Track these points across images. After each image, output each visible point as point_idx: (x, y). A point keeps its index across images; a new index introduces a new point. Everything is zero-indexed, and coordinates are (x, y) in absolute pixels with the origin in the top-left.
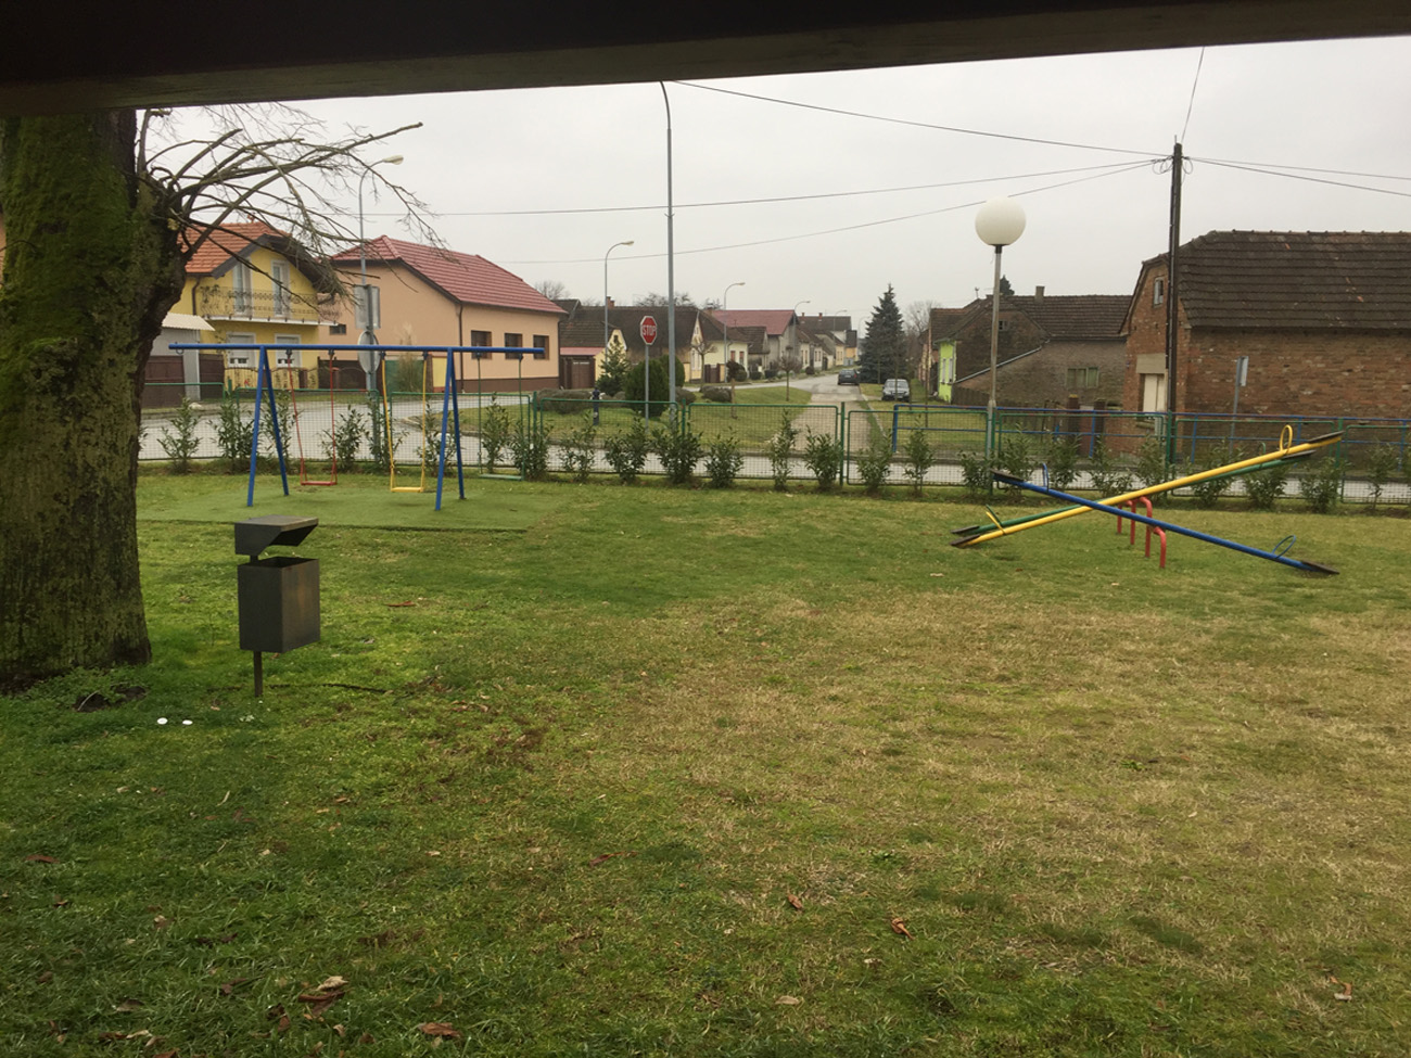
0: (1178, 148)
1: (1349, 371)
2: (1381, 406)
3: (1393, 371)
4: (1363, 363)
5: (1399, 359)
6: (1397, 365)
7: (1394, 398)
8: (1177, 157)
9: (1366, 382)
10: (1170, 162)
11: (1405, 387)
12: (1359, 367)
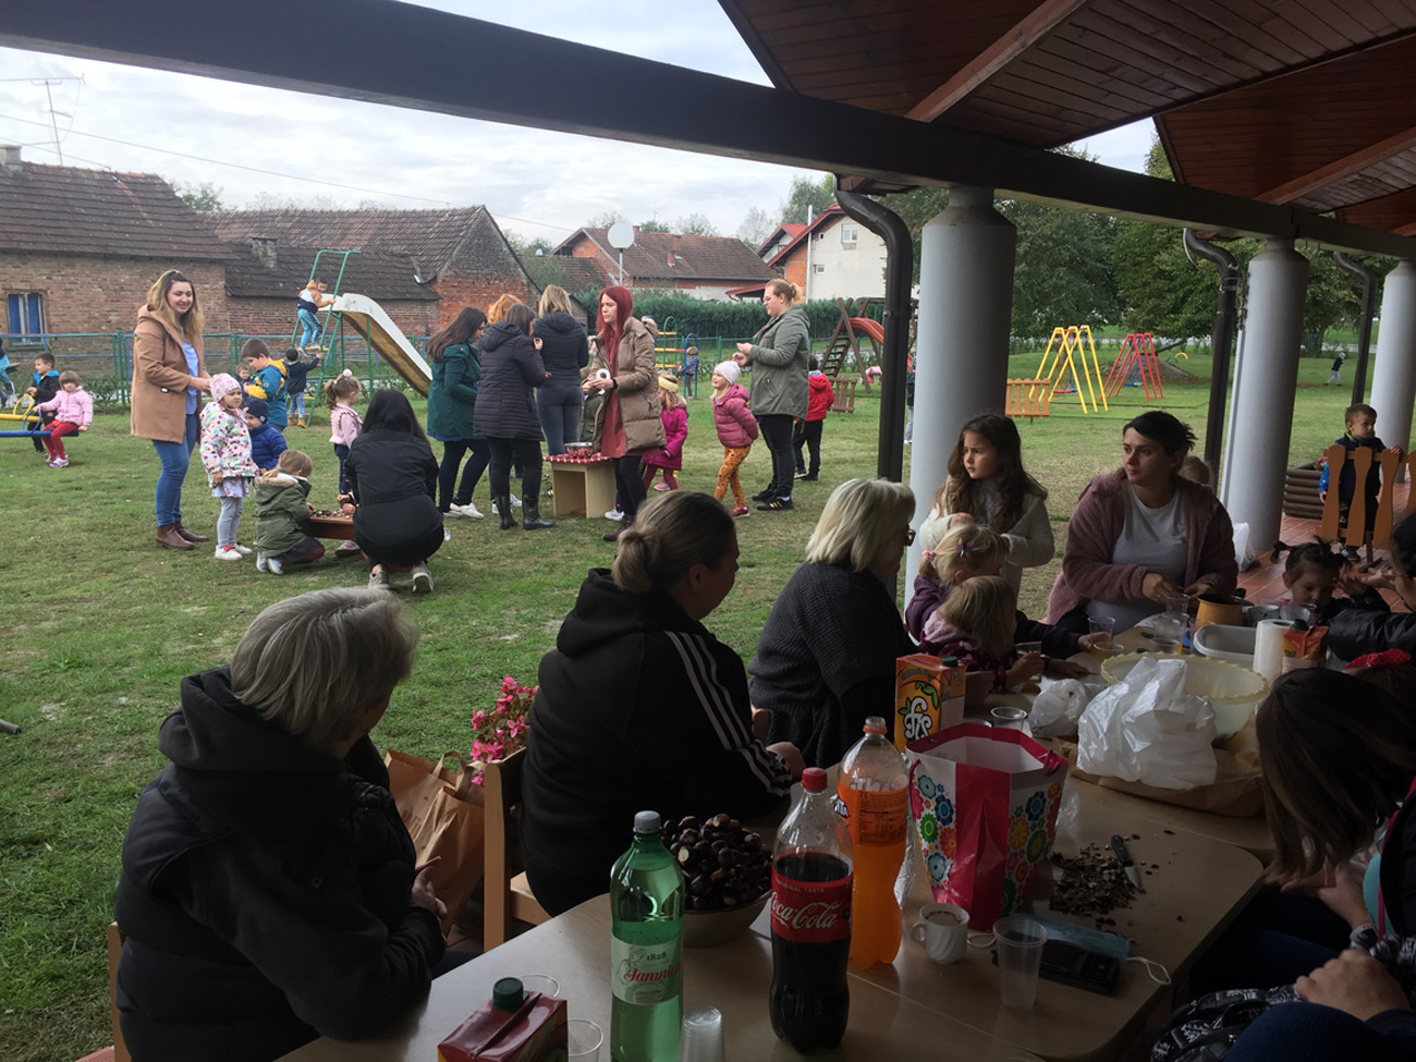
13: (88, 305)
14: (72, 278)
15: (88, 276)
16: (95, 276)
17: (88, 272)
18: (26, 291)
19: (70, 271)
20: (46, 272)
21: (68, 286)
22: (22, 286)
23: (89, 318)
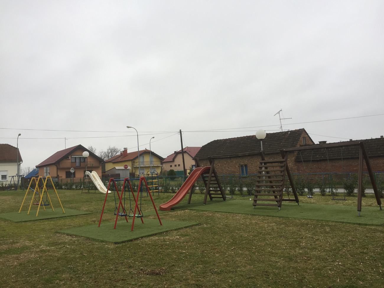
0: (180, 130)
1: (218, 166)
2: (224, 172)
3: (225, 165)
4: (220, 164)
5: (225, 163)
6: (225, 164)
7: (226, 171)
8: (181, 132)
9: (221, 168)
10: (180, 133)
11: (227, 168)
12: (220, 165)
13: (256, 167)
14: (253, 161)
15: (256, 160)
16: (258, 160)
17: (256, 159)
18: (243, 164)
19: (252, 159)
20: (247, 160)
21: (252, 163)
22: (242, 163)
23: (257, 170)
